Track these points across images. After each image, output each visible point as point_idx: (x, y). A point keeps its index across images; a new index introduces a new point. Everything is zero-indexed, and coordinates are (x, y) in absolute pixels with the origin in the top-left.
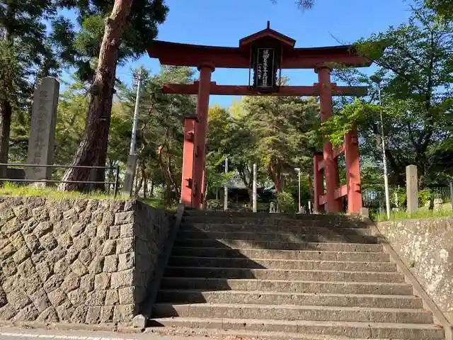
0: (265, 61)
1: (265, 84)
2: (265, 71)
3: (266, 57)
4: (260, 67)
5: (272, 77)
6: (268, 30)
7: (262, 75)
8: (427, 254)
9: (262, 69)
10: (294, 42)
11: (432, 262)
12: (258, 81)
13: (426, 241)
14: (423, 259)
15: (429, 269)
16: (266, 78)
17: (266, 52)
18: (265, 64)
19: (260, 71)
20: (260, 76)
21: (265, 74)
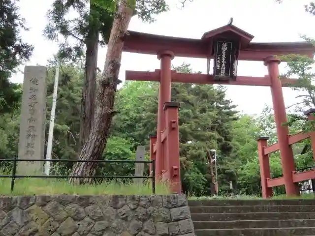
0: (224, 53)
1: (223, 74)
2: (223, 62)
3: (225, 48)
4: (219, 58)
5: (230, 68)
6: (230, 26)
7: (221, 66)
9: (221, 60)
10: (252, 37)
12: (217, 71)
16: (225, 68)
17: (225, 45)
18: (224, 56)
19: (219, 61)
20: (218, 66)
21: (223, 65)
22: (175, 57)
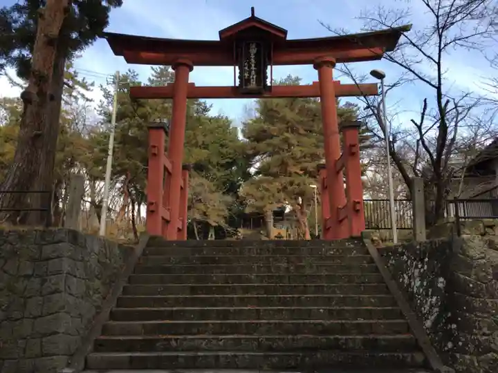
0: (253, 56)
1: (253, 84)
2: (253, 68)
3: (253, 51)
4: (246, 64)
5: (262, 76)
6: (253, 18)
7: (250, 74)
8: (425, 284)
9: (250, 66)
10: (286, 32)
11: (430, 293)
12: (244, 81)
13: (426, 267)
14: (421, 290)
15: (427, 301)
16: (255, 77)
17: (254, 46)
18: (253, 60)
19: (246, 68)
20: (246, 75)
21: (253, 72)
22: (195, 67)
